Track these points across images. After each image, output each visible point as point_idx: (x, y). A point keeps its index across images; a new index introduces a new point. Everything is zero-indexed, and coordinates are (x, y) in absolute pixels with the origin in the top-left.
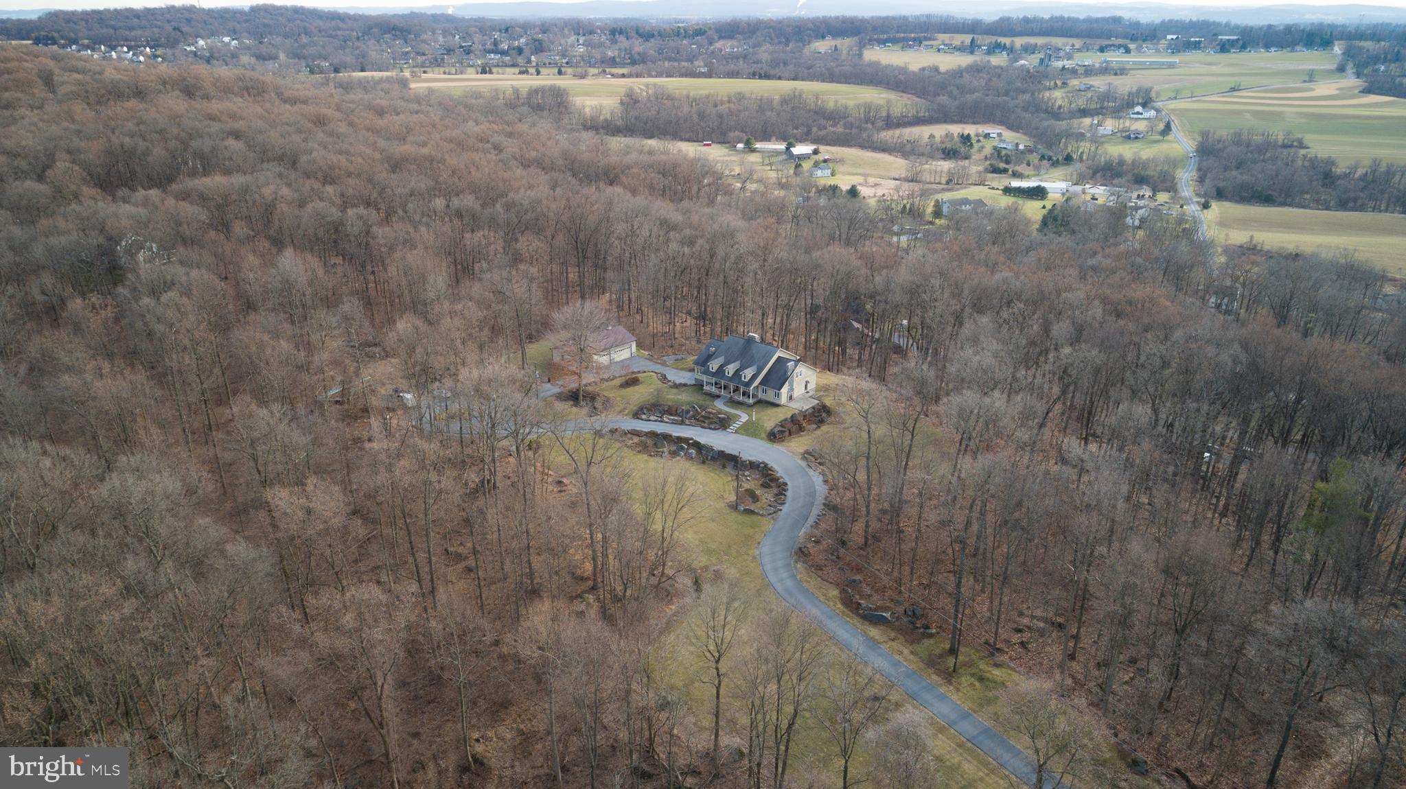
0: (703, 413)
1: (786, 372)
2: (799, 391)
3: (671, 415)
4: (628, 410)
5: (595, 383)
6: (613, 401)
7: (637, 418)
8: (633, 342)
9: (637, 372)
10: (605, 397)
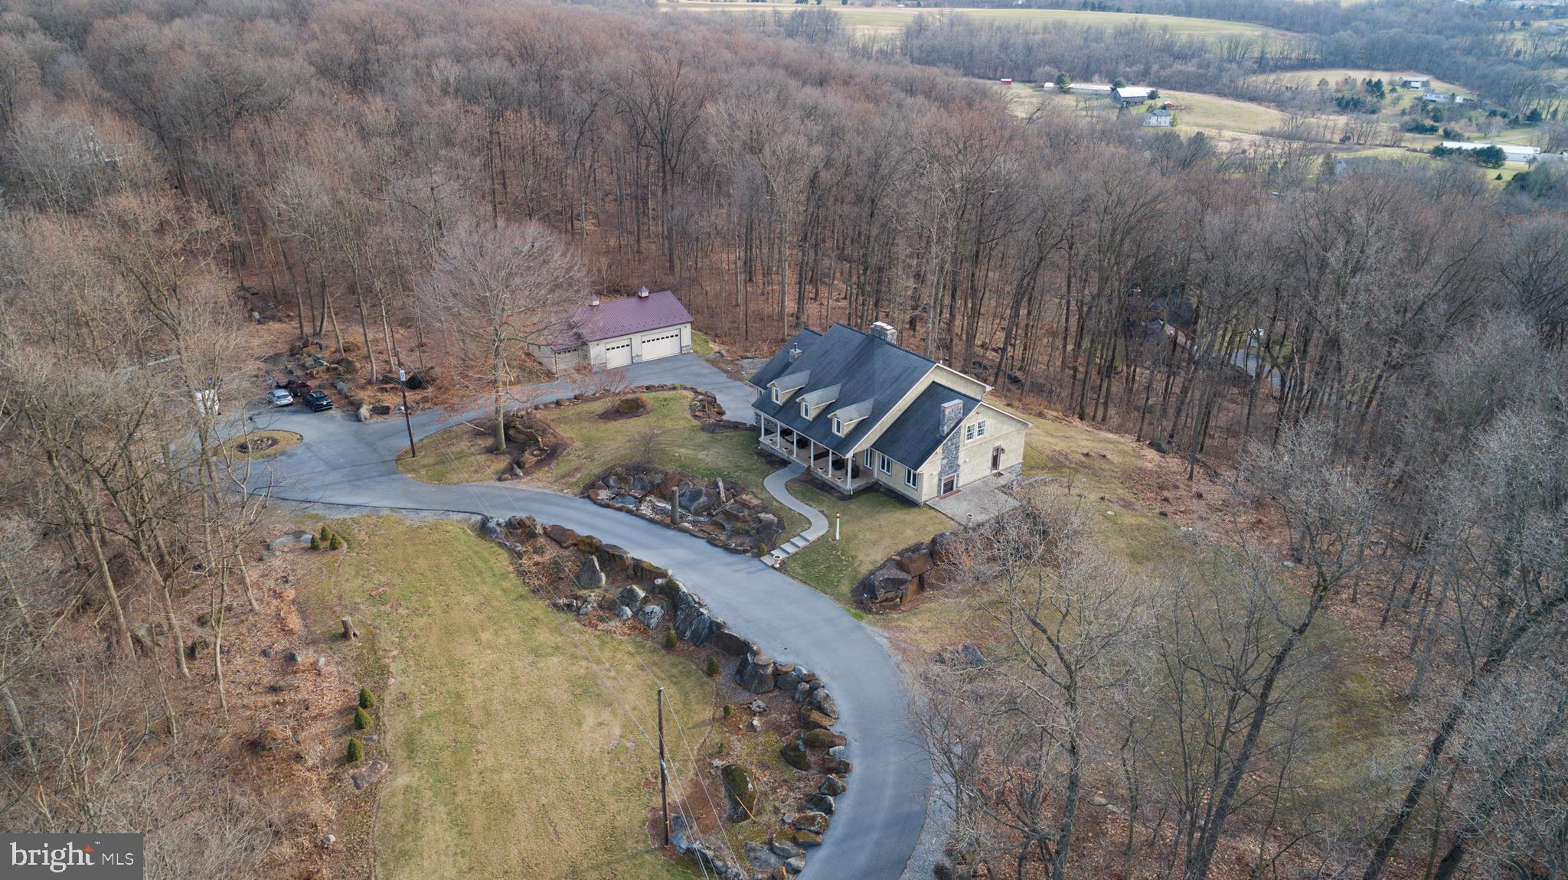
0: (729, 505)
1: (939, 424)
2: (973, 468)
3: (663, 497)
4: (584, 472)
5: (558, 403)
6: (565, 449)
7: (589, 497)
8: (689, 326)
9: (662, 388)
10: (555, 437)
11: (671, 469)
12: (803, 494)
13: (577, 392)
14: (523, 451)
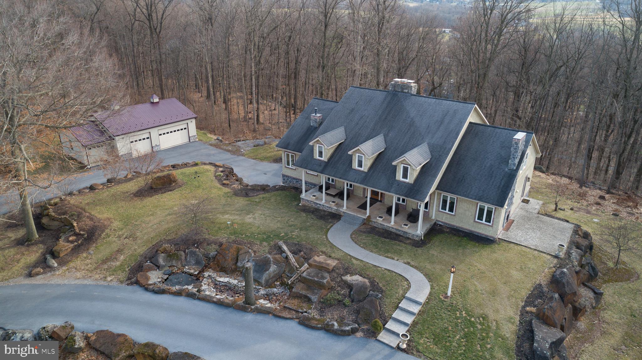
0: (305, 271)
3: (223, 270)
4: (128, 252)
5: (92, 188)
6: (103, 231)
7: (137, 283)
8: (194, 121)
9: (186, 165)
10: (91, 219)
11: (223, 237)
12: (376, 246)
13: (109, 177)
14: (58, 239)
